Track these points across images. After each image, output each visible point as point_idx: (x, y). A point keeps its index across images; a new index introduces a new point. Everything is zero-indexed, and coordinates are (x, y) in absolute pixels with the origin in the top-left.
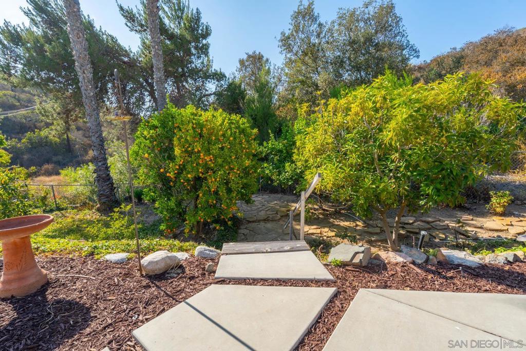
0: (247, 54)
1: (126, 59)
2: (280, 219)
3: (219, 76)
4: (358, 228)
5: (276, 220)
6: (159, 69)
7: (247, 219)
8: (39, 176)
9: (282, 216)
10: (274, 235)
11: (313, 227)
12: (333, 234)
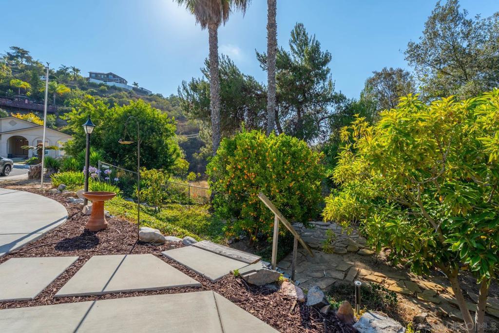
0: (374, 73)
1: (259, 93)
2: (345, 254)
3: (339, 99)
4: (444, 296)
5: (340, 254)
6: (271, 99)
7: (309, 244)
8: (203, 180)
9: (349, 252)
10: (323, 267)
11: (376, 273)
12: (399, 289)
